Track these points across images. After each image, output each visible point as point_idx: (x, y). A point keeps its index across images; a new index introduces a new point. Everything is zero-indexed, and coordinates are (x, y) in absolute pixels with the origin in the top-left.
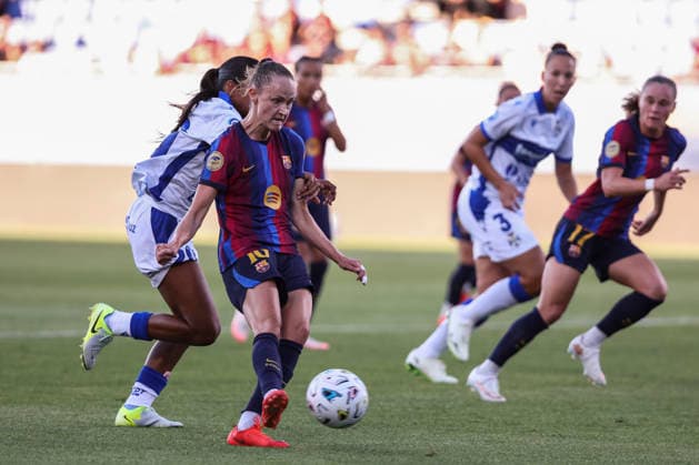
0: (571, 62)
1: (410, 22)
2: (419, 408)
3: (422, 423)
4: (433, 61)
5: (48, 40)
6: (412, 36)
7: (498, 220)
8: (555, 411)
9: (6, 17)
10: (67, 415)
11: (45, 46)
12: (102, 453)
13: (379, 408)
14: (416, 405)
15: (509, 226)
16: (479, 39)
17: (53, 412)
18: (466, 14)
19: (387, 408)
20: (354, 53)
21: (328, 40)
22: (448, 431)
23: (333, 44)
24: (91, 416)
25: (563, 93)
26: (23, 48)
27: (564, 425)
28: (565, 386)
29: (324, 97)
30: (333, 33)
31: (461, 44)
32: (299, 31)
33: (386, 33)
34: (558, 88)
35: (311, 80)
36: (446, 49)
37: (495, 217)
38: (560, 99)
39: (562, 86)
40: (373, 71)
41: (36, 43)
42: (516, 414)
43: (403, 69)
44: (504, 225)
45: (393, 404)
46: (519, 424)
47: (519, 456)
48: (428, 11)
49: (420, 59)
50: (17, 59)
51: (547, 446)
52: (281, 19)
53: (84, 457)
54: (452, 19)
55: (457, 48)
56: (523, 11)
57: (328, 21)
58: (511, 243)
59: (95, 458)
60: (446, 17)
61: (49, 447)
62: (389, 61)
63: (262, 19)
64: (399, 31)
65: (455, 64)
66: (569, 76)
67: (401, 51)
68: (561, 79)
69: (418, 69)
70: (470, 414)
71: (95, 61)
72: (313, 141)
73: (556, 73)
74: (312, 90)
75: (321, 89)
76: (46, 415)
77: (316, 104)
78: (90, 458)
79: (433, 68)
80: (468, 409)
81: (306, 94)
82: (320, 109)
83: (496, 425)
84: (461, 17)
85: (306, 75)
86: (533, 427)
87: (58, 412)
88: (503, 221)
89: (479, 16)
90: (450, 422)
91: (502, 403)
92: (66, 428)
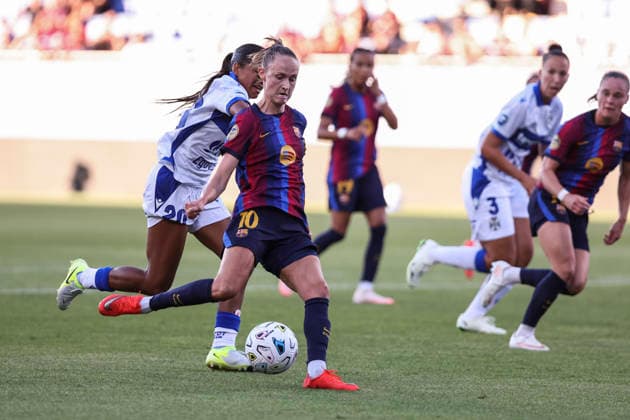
0: (566, 61)
1: (465, 18)
2: (473, 356)
3: (475, 370)
4: (485, 52)
5: (148, 32)
6: (466, 30)
7: (490, 202)
8: (591, 359)
9: (112, 11)
10: (165, 361)
11: (145, 38)
12: (195, 395)
13: (437, 356)
14: (469, 353)
15: (497, 211)
16: (525, 32)
17: (152, 359)
18: (513, 11)
19: (444, 356)
20: (416, 45)
21: (392, 33)
22: (497, 377)
23: (397, 36)
24: (186, 362)
25: (557, 88)
26: (127, 40)
27: (600, 371)
28: (600, 337)
29: (375, 83)
30: (397, 26)
31: (509, 37)
32: (369, 25)
33: (443, 27)
34: (553, 85)
35: (364, 69)
36: (496, 41)
37: (489, 199)
38: (555, 94)
39: (557, 83)
40: (432, 61)
41: (138, 36)
42: (557, 361)
43: (459, 58)
44: (493, 209)
45: (449, 353)
46: (559, 370)
47: (560, 398)
48: (481, 9)
49: (474, 50)
50: (120, 49)
51: (584, 390)
52: (352, 15)
53: (179, 397)
54: (502, 15)
55: (507, 41)
56: (564, 9)
57: (393, 17)
58: (491, 226)
59: (189, 399)
60: (496, 13)
61: (148, 389)
62: (447, 52)
63: (335, 14)
64: (455, 26)
65: (504, 54)
66: (563, 74)
67: (456, 43)
68: (556, 77)
69: (471, 59)
70: (517, 362)
71: (189, 51)
72: (366, 122)
73: (552, 72)
74: (365, 78)
75: (373, 76)
76: (146, 361)
77: (368, 90)
78: (184, 399)
79: (485, 58)
80: (516, 357)
81: (359, 81)
82: (372, 94)
83: (540, 371)
84: (510, 13)
85: (360, 64)
86: (572, 373)
87: (156, 359)
88: (494, 204)
89: (525, 12)
90: (500, 369)
91: (545, 352)
92: (163, 372)
